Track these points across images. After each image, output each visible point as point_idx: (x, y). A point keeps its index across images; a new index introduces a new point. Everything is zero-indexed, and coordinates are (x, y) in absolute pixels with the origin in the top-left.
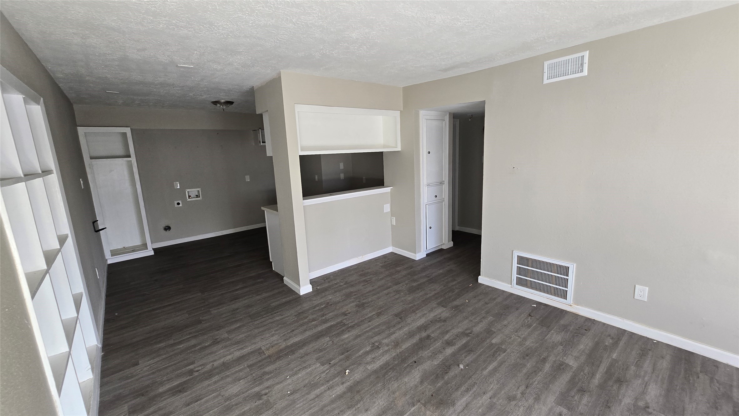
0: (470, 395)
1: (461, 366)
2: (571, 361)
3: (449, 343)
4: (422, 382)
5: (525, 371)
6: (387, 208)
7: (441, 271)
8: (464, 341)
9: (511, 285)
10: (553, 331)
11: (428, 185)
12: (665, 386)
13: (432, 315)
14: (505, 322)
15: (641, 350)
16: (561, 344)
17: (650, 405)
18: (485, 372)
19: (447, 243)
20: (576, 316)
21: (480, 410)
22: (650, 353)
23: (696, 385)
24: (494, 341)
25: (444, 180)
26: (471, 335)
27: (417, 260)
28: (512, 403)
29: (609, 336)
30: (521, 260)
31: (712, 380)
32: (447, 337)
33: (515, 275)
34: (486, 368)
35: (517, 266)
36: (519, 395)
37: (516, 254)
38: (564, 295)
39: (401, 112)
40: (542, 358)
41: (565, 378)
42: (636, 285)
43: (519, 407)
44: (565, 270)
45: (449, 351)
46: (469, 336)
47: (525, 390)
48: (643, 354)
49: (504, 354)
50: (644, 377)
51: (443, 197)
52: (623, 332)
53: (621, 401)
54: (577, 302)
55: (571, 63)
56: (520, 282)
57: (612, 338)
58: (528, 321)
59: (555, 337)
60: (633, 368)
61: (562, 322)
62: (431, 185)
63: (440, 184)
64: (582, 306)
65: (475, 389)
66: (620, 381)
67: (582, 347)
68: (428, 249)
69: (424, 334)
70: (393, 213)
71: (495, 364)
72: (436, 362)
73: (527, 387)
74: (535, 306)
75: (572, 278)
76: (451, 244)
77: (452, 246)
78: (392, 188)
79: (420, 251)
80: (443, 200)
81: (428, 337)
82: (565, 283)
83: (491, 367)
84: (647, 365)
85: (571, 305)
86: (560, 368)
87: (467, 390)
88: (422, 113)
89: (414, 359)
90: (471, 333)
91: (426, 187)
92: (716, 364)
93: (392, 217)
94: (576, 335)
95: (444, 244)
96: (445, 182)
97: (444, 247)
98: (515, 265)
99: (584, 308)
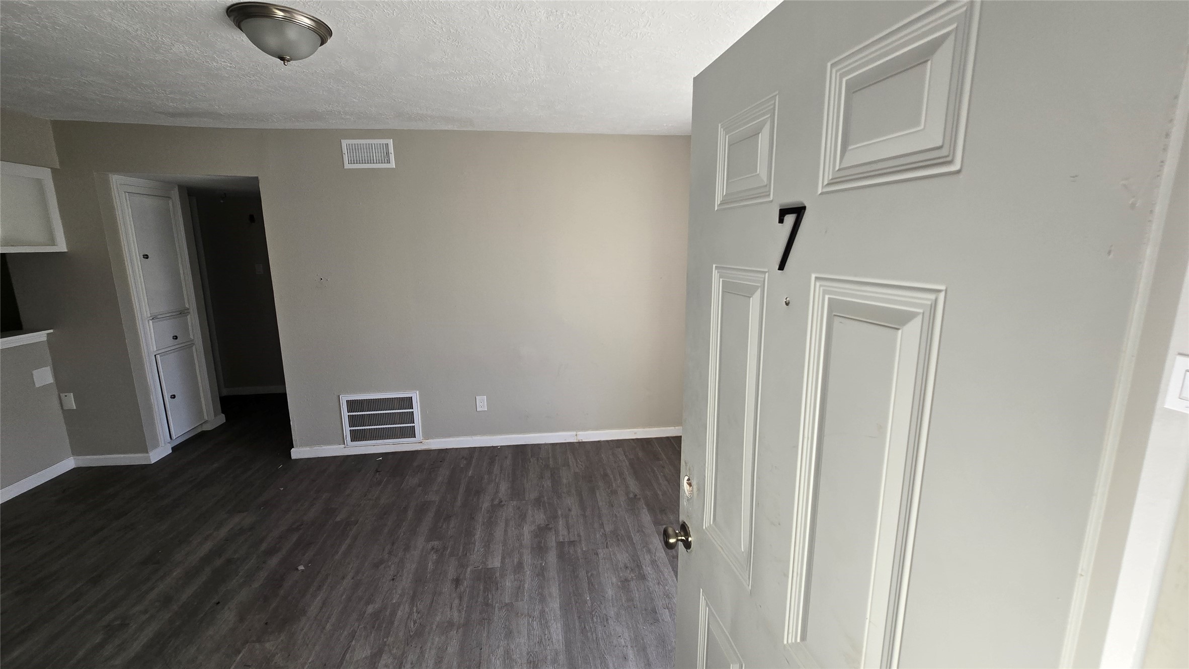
0: (324, 590)
1: (301, 568)
2: (434, 497)
3: (270, 552)
4: (242, 619)
5: (386, 530)
6: (44, 376)
7: (216, 465)
8: (294, 538)
9: (345, 444)
10: (407, 477)
11: (154, 318)
12: (511, 479)
13: (223, 532)
14: (348, 492)
15: (490, 459)
16: (419, 486)
17: (502, 499)
18: (337, 557)
19: (213, 418)
20: (428, 452)
21: (344, 597)
22: (497, 458)
23: (529, 468)
24: (338, 519)
25: (187, 306)
26: (302, 526)
27: (153, 462)
28: (380, 568)
29: (463, 458)
30: (353, 405)
31: (538, 460)
32: (264, 546)
33: (347, 429)
34: (337, 552)
35: (348, 416)
36: (386, 556)
37: (344, 399)
38: (411, 433)
39: (54, 171)
40: (402, 508)
41: (430, 516)
42: (477, 397)
43: (389, 567)
44: (407, 402)
45: (274, 561)
46: (300, 529)
47: (391, 548)
48: (492, 462)
49: (357, 526)
50: (495, 479)
51: (192, 337)
52: (472, 450)
53: (481, 508)
54: (427, 436)
55: (375, 149)
56: (357, 436)
57: (466, 459)
58: (377, 479)
59: (412, 481)
60: (486, 477)
61: (415, 464)
62: (159, 317)
63: (181, 313)
64: (432, 438)
65: (329, 580)
66: (478, 493)
67: (440, 479)
68: (174, 437)
69: (218, 562)
70: (62, 386)
71: (348, 541)
72: (256, 585)
73: (393, 544)
74: (381, 459)
75: (417, 410)
76: (222, 419)
77: (225, 421)
78: (51, 331)
79: (156, 446)
80: (190, 345)
81: (229, 561)
82: (410, 417)
83: (344, 547)
84: (496, 469)
85: (421, 442)
86: (423, 508)
87: (319, 588)
88: (116, 180)
89: (215, 600)
90: (302, 525)
91: (148, 322)
92: (538, 446)
93: (63, 395)
94: (432, 470)
95: (206, 422)
96: (191, 311)
97: (208, 427)
98: (345, 414)
99: (435, 440)
